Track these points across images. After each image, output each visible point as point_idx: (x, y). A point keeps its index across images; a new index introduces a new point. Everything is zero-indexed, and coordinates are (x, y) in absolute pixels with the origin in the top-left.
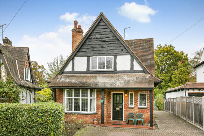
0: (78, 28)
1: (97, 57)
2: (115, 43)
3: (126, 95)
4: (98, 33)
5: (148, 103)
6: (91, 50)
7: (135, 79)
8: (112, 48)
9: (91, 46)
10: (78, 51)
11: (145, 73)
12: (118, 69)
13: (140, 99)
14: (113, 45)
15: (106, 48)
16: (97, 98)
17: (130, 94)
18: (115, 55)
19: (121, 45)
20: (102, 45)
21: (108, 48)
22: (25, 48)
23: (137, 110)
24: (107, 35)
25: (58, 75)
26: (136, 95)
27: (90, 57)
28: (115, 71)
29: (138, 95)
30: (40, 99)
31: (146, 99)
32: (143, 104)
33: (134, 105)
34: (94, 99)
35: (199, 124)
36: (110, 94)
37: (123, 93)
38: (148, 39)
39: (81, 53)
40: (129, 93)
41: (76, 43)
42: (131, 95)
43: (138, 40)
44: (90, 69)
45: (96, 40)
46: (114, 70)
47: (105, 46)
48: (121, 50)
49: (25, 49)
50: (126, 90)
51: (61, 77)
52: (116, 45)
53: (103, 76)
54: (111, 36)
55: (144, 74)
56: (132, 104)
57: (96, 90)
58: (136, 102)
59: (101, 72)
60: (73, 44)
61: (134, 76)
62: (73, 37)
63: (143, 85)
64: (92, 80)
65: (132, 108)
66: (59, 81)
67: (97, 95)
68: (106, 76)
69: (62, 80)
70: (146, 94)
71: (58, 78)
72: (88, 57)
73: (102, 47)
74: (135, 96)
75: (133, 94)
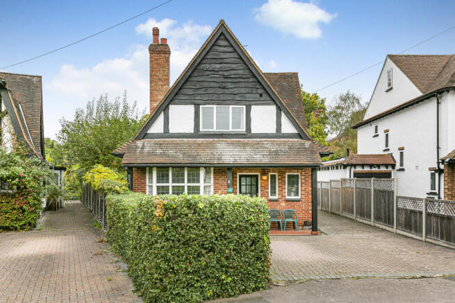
0: (160, 43)
1: (215, 106)
2: (248, 82)
3: (265, 178)
4: (214, 60)
5: (301, 190)
6: (202, 91)
7: (286, 148)
8: (243, 91)
9: (202, 84)
10: (176, 94)
11: (302, 138)
12: (253, 131)
13: (289, 184)
14: (243, 85)
15: (232, 90)
16: (215, 183)
17: (271, 176)
18: (247, 103)
19: (258, 86)
20: (224, 85)
21: (235, 89)
22: (34, 77)
23: (283, 204)
24: (233, 66)
25: (135, 139)
26: (282, 178)
27: (201, 106)
28: (248, 134)
29: (285, 177)
30: (111, 189)
31: (298, 184)
32: (293, 193)
33: (279, 195)
34: (210, 186)
35: (385, 222)
36: (235, 176)
37: (259, 174)
38: (288, 73)
39: (182, 98)
40: (270, 174)
41: (158, 74)
42: (273, 177)
43: (270, 74)
44: (201, 129)
45: (213, 72)
46: (246, 131)
47: (229, 85)
48: (258, 96)
49: (35, 79)
50: (264, 169)
51: (144, 145)
52: (250, 85)
53: (228, 144)
54: (241, 68)
55: (300, 140)
56: (275, 193)
57: (212, 169)
58: (282, 189)
59: (221, 135)
60: (151, 76)
61: (285, 144)
62: (151, 62)
63: (303, 160)
64: (209, 151)
65: (276, 201)
66: (141, 152)
67: (215, 179)
68: (233, 144)
69: (146, 150)
70: (298, 176)
71: (137, 147)
72: (197, 106)
73: (224, 88)
74: (279, 179)
75: (275, 175)
